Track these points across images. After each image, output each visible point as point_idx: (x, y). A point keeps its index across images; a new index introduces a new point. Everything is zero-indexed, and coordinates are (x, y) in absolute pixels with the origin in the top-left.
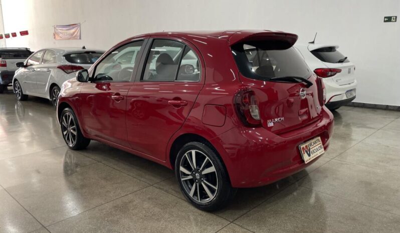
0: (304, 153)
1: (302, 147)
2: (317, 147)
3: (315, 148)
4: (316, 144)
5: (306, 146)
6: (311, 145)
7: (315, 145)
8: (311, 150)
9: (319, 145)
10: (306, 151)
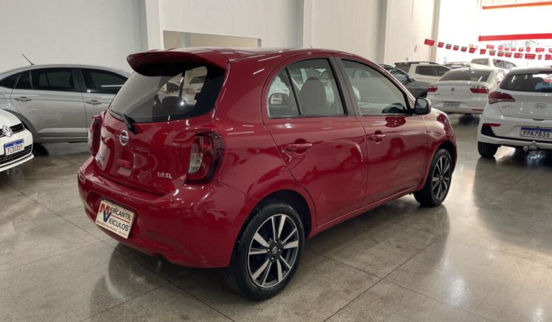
0: (101, 211)
1: (102, 202)
2: (122, 222)
3: (119, 221)
4: (122, 218)
5: (108, 207)
6: (115, 211)
7: (119, 217)
8: (111, 217)
9: (126, 224)
10: (105, 212)
